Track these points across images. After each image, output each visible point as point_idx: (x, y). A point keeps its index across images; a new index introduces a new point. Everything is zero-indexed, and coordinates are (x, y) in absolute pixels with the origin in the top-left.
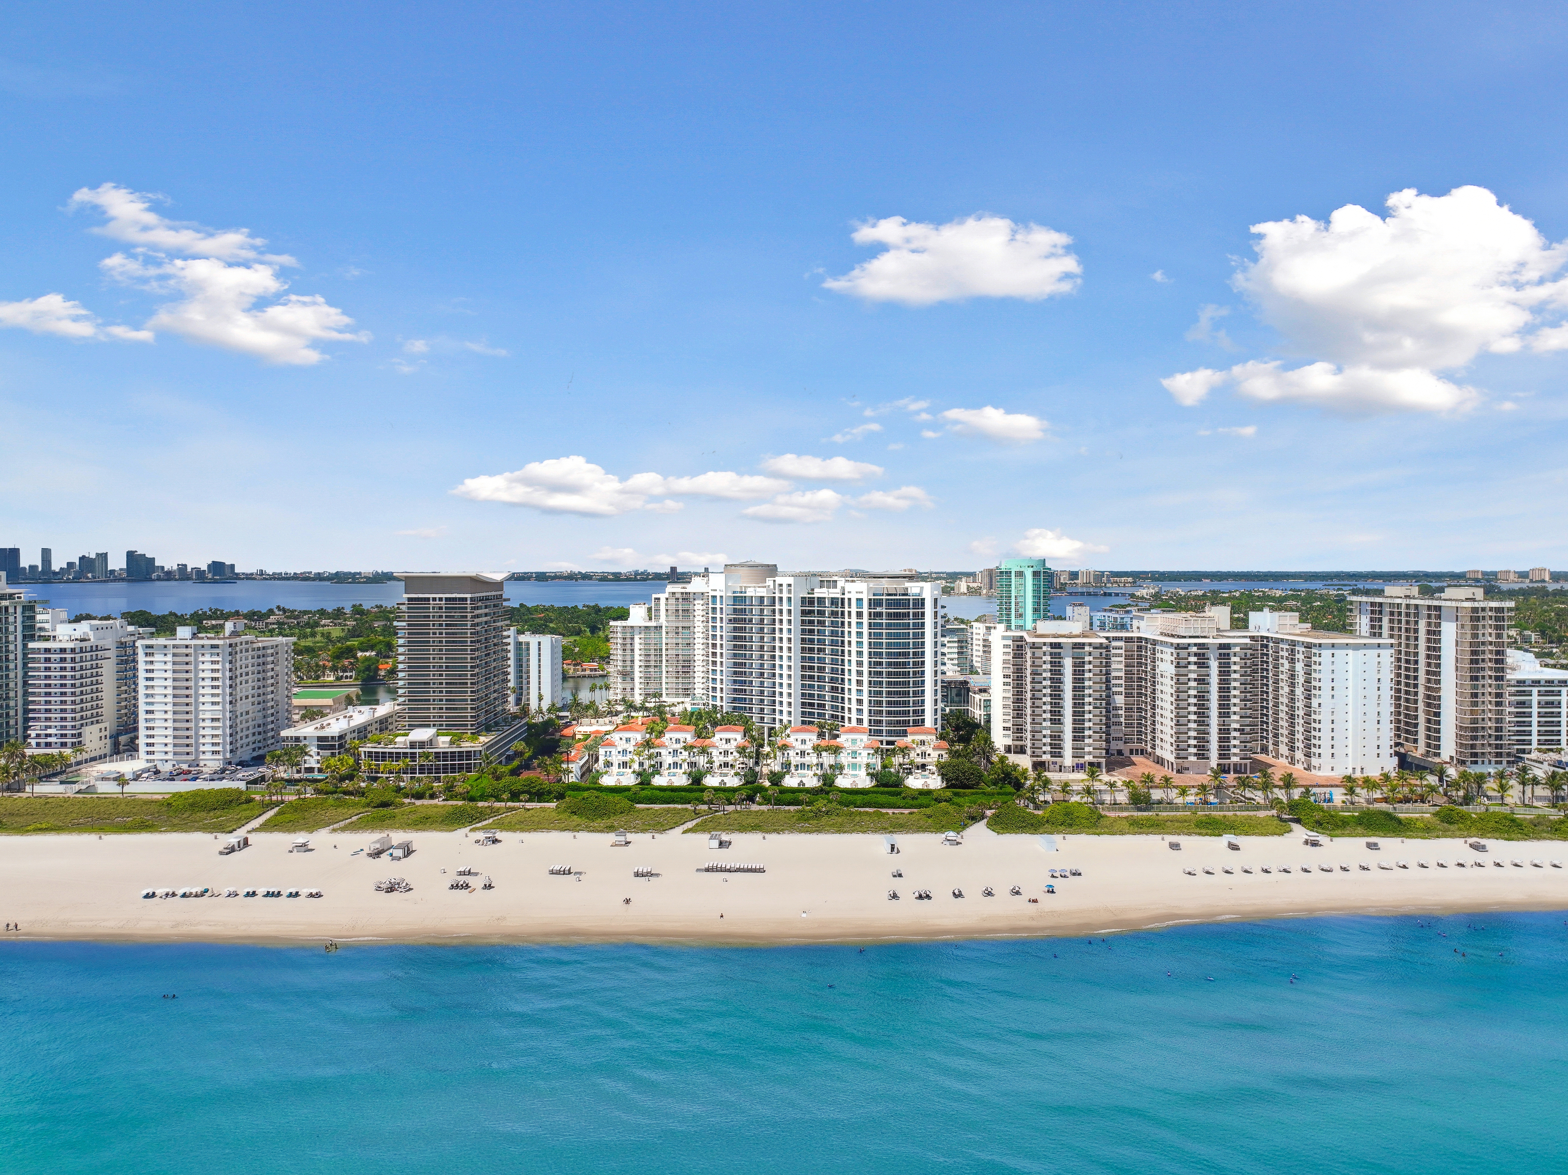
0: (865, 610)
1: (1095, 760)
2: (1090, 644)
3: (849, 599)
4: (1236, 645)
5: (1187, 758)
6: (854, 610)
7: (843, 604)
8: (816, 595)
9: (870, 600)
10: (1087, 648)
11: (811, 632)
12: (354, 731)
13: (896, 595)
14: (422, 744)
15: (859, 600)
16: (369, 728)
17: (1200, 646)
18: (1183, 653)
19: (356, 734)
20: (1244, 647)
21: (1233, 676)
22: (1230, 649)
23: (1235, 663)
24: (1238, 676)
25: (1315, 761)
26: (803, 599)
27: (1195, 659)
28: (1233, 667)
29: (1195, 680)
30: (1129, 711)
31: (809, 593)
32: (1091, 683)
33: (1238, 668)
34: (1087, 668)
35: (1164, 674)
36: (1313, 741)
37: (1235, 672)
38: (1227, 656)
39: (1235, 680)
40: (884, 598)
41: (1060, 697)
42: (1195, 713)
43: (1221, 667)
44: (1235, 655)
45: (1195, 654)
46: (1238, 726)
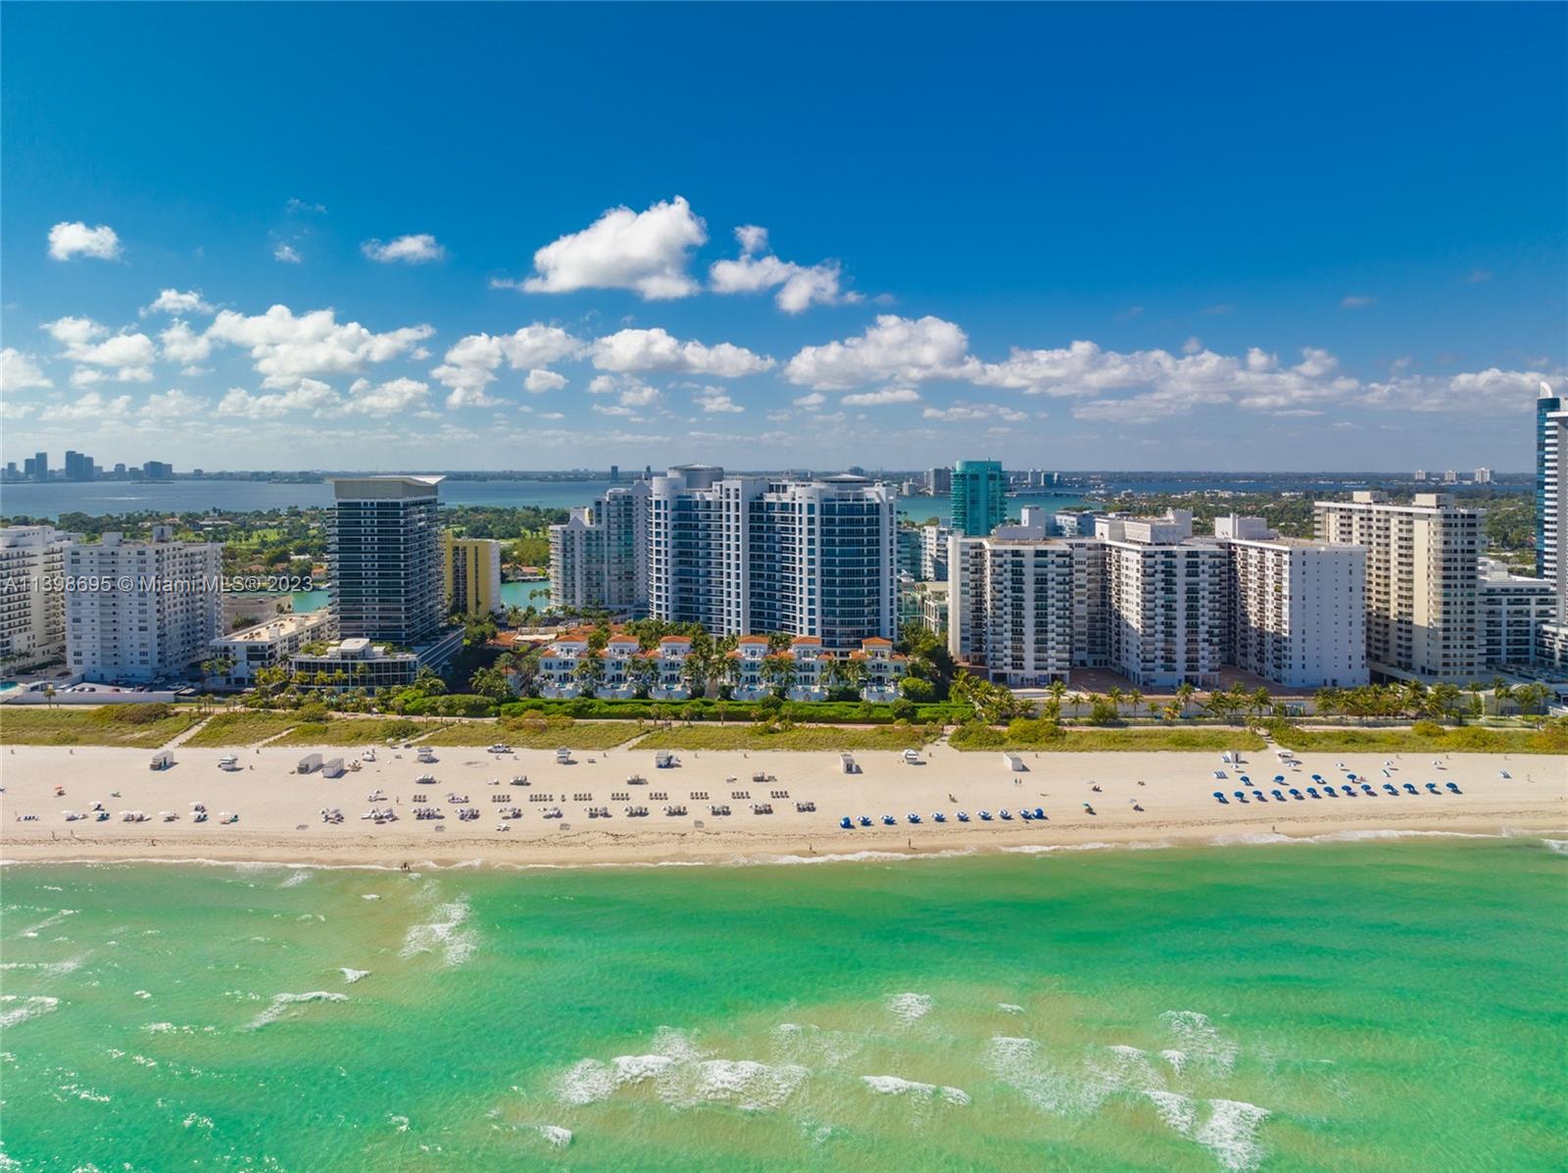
0: (817, 516)
1: (1058, 672)
2: (1053, 552)
3: (800, 505)
5: (1153, 670)
6: (805, 515)
7: (793, 509)
8: (765, 500)
9: (822, 506)
10: (1050, 556)
12: (284, 641)
13: (849, 501)
14: (354, 655)
15: (811, 506)
16: (300, 638)
17: (1167, 554)
18: (1150, 561)
20: (1213, 555)
21: (1202, 585)
22: (1198, 557)
23: (1203, 572)
24: (1206, 585)
25: (1285, 672)
26: (752, 504)
27: (1162, 567)
28: (1201, 575)
29: (1162, 589)
30: (1092, 620)
31: (758, 498)
32: (1054, 592)
33: (1206, 576)
34: (1050, 576)
35: (1130, 582)
36: (1284, 652)
37: (1204, 581)
38: (1195, 565)
39: (1204, 589)
40: (837, 503)
41: (1021, 607)
42: (1162, 623)
43: (1189, 575)
44: (1203, 563)
45: (1163, 563)
46: (1206, 636)
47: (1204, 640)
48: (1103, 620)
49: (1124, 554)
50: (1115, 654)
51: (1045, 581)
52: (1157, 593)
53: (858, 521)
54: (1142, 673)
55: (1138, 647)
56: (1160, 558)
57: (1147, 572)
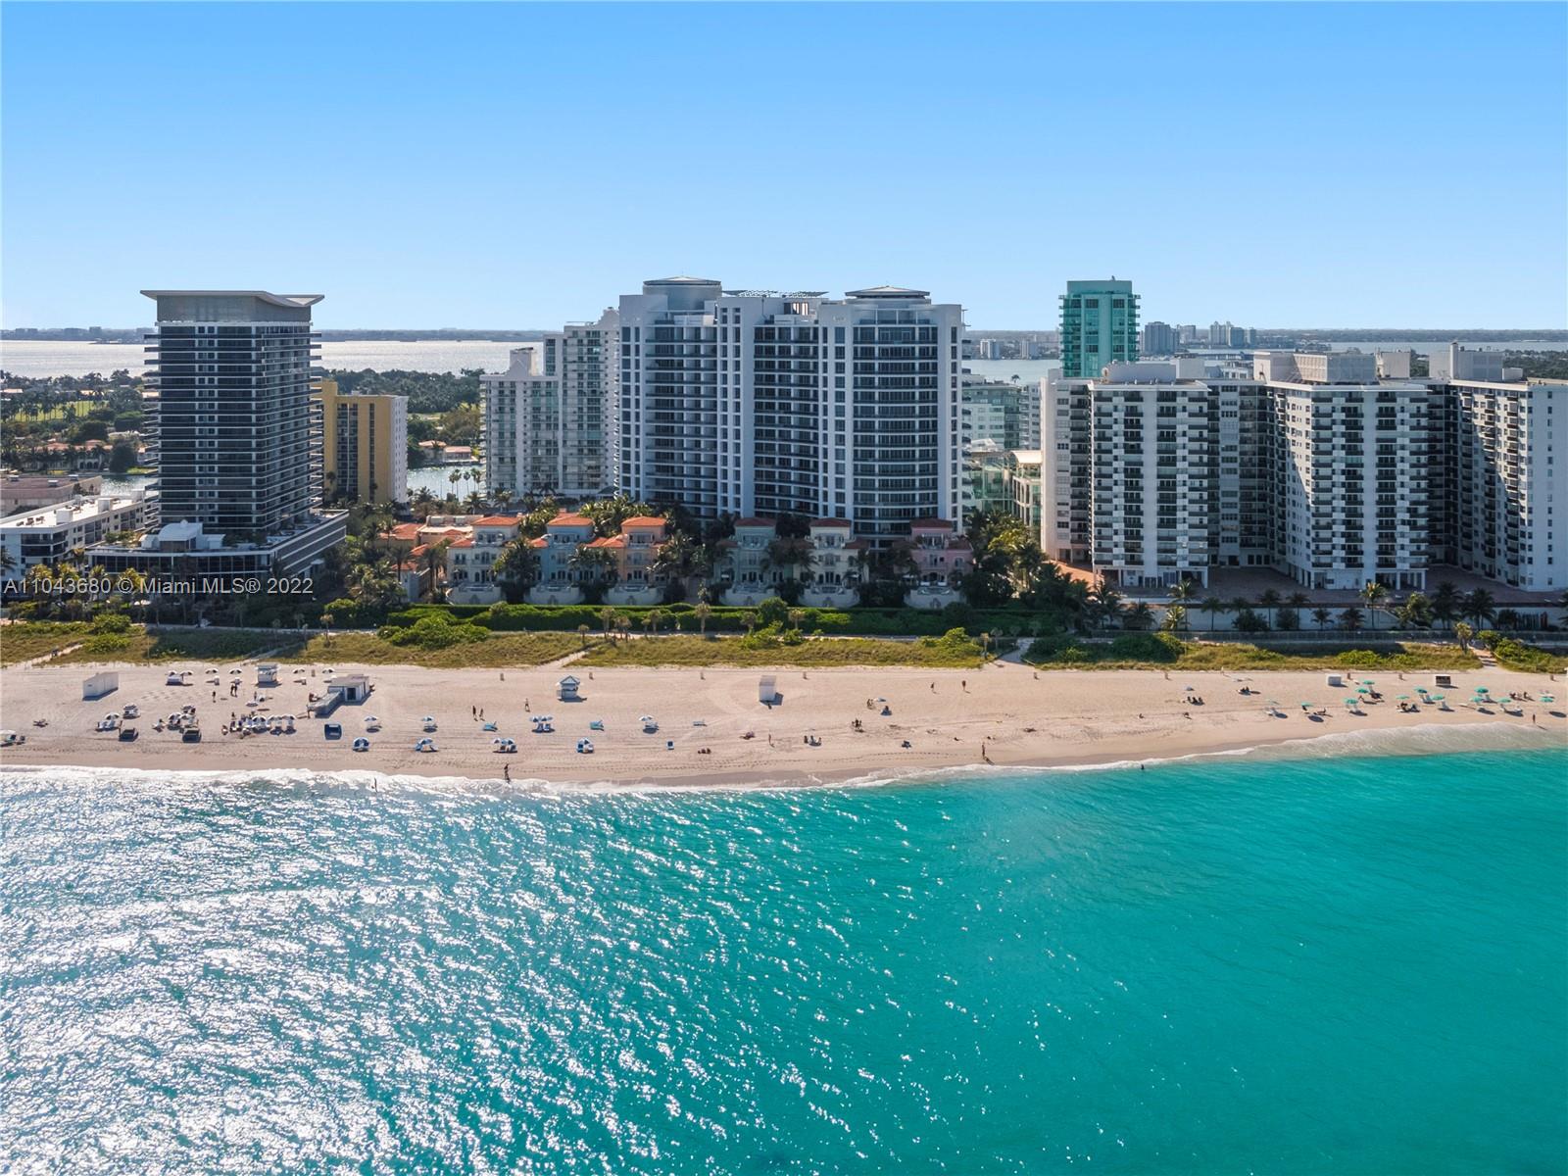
0: (848, 345)
1: (1192, 569)
2: (1184, 394)
3: (825, 330)
4: (1404, 395)
5: (1330, 565)
6: (832, 345)
7: (816, 336)
8: (776, 326)
9: (856, 329)
10: (1179, 400)
11: (770, 379)
12: (80, 529)
13: (894, 323)
14: (179, 546)
15: (840, 333)
16: (104, 525)
17: (1350, 397)
18: (1325, 407)
19: (83, 534)
20: (1416, 399)
21: (1399, 441)
22: (1394, 400)
23: (1403, 422)
24: (1407, 441)
25: (1526, 570)
26: (758, 331)
27: (1343, 416)
28: (1399, 428)
29: (1343, 447)
30: (1246, 497)
31: (767, 322)
32: (1186, 452)
33: (1407, 428)
34: (1180, 429)
35: (1298, 439)
36: (1521, 540)
37: (1403, 435)
38: (1391, 412)
39: (1403, 448)
40: (876, 326)
41: (1137, 474)
42: (1343, 497)
43: (1380, 427)
44: (1403, 410)
45: (1343, 410)
46: (1407, 516)
47: (1403, 522)
48: (1262, 498)
49: (1291, 400)
50: (1278, 546)
51: (1171, 437)
52: (1335, 453)
53: (907, 351)
54: (1313, 571)
55: (1308, 534)
56: (1340, 402)
57: (1320, 424)
